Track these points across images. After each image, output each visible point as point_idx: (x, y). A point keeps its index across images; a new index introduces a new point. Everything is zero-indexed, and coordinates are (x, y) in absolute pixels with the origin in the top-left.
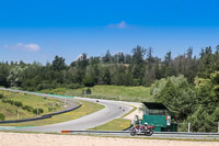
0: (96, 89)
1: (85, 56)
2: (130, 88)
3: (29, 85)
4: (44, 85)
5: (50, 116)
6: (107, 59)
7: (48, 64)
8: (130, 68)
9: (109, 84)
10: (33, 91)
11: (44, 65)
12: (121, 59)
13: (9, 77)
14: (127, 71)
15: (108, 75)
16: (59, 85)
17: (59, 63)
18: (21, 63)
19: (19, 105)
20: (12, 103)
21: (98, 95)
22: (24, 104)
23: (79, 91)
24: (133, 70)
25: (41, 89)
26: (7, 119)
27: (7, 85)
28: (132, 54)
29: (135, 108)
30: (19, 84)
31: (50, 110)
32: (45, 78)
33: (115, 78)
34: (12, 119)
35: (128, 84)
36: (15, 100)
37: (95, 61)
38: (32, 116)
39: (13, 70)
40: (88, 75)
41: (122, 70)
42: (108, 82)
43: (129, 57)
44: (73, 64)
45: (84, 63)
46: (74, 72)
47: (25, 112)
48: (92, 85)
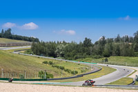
0: (111, 59)
1: (104, 38)
2: (132, 58)
3: (69, 56)
4: (78, 56)
5: (82, 76)
6: (118, 40)
7: (81, 43)
8: (132, 45)
9: (119, 55)
10: (71, 60)
11: (78, 43)
12: (127, 39)
13: (56, 51)
14: (130, 47)
15: (118, 50)
16: (88, 56)
17: (87, 42)
18: (64, 42)
19: (62, 68)
20: (58, 67)
21: (112, 62)
22: (66, 68)
23: (100, 60)
24: (134, 47)
25: (76, 58)
26: (55, 77)
27: (55, 56)
28: (133, 37)
29: (136, 71)
30: (62, 55)
31: (82, 72)
32: (79, 52)
33: (123, 52)
34: (58, 77)
35: (131, 56)
36: (60, 65)
37: (110, 41)
38: (71, 75)
39: (59, 46)
40: (106, 50)
41: (127, 47)
42: (119, 54)
43: (131, 38)
44: (96, 43)
45: (103, 42)
46: (97, 48)
47: (66, 73)
48: (108, 56)
